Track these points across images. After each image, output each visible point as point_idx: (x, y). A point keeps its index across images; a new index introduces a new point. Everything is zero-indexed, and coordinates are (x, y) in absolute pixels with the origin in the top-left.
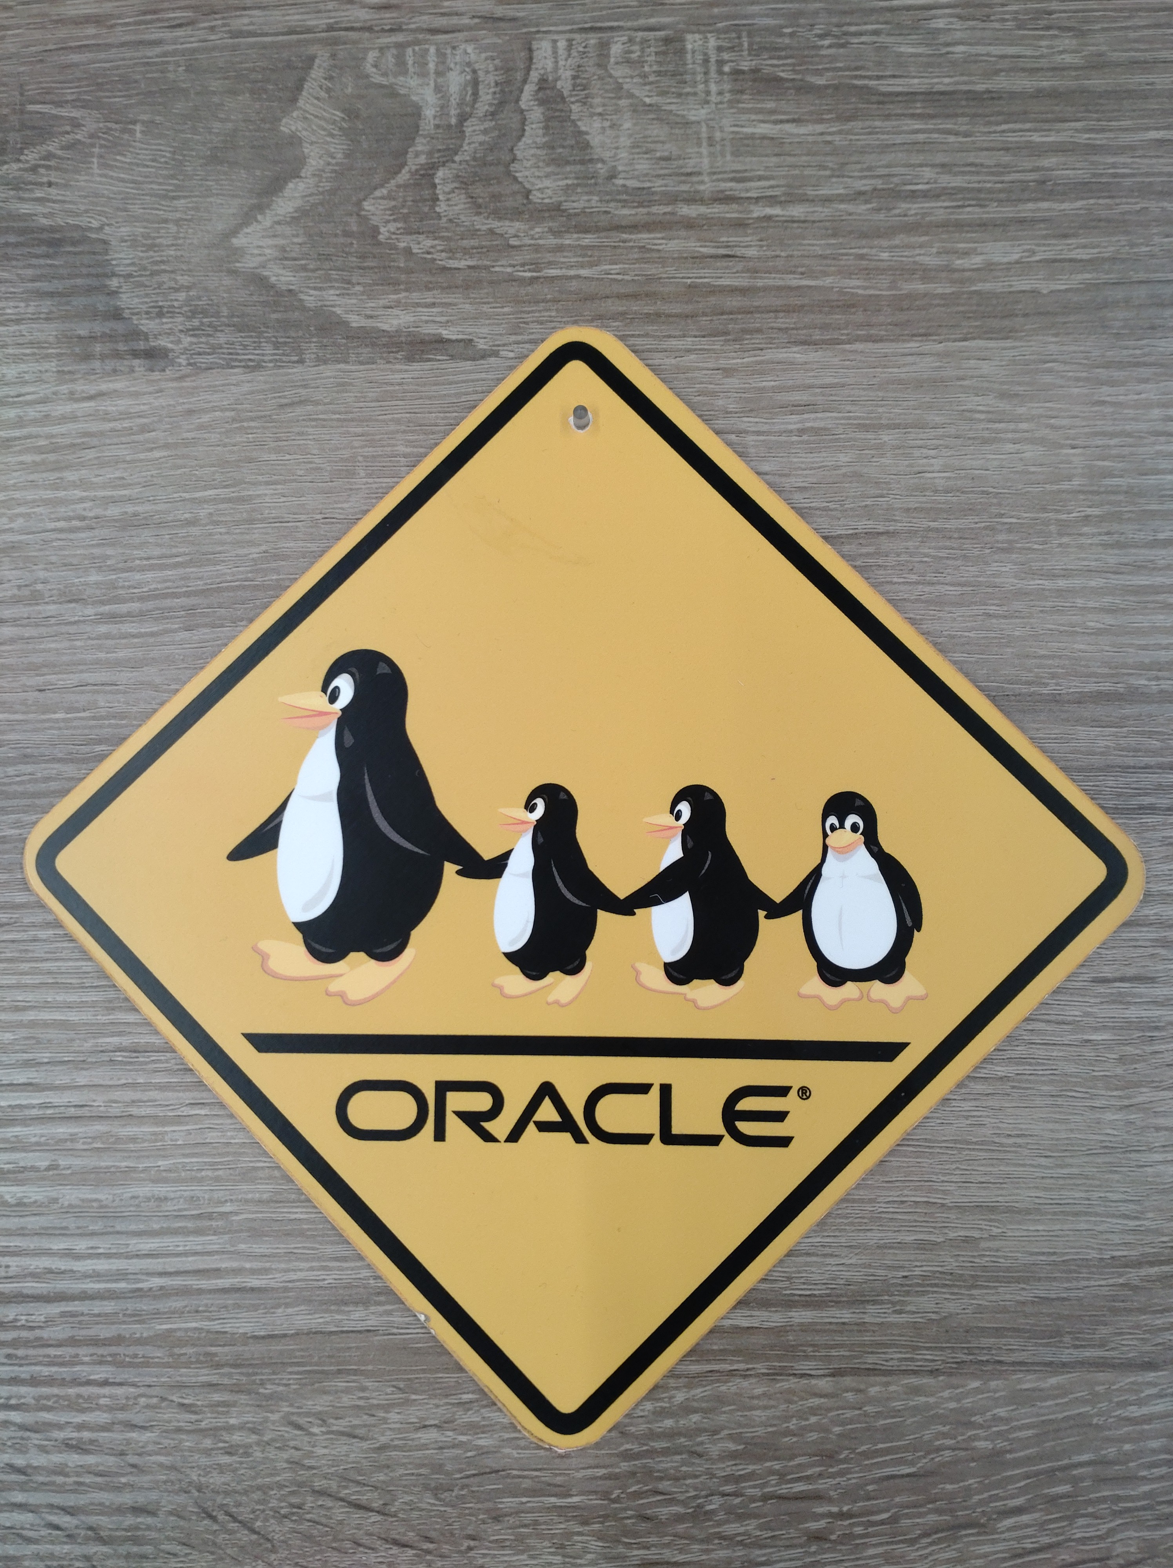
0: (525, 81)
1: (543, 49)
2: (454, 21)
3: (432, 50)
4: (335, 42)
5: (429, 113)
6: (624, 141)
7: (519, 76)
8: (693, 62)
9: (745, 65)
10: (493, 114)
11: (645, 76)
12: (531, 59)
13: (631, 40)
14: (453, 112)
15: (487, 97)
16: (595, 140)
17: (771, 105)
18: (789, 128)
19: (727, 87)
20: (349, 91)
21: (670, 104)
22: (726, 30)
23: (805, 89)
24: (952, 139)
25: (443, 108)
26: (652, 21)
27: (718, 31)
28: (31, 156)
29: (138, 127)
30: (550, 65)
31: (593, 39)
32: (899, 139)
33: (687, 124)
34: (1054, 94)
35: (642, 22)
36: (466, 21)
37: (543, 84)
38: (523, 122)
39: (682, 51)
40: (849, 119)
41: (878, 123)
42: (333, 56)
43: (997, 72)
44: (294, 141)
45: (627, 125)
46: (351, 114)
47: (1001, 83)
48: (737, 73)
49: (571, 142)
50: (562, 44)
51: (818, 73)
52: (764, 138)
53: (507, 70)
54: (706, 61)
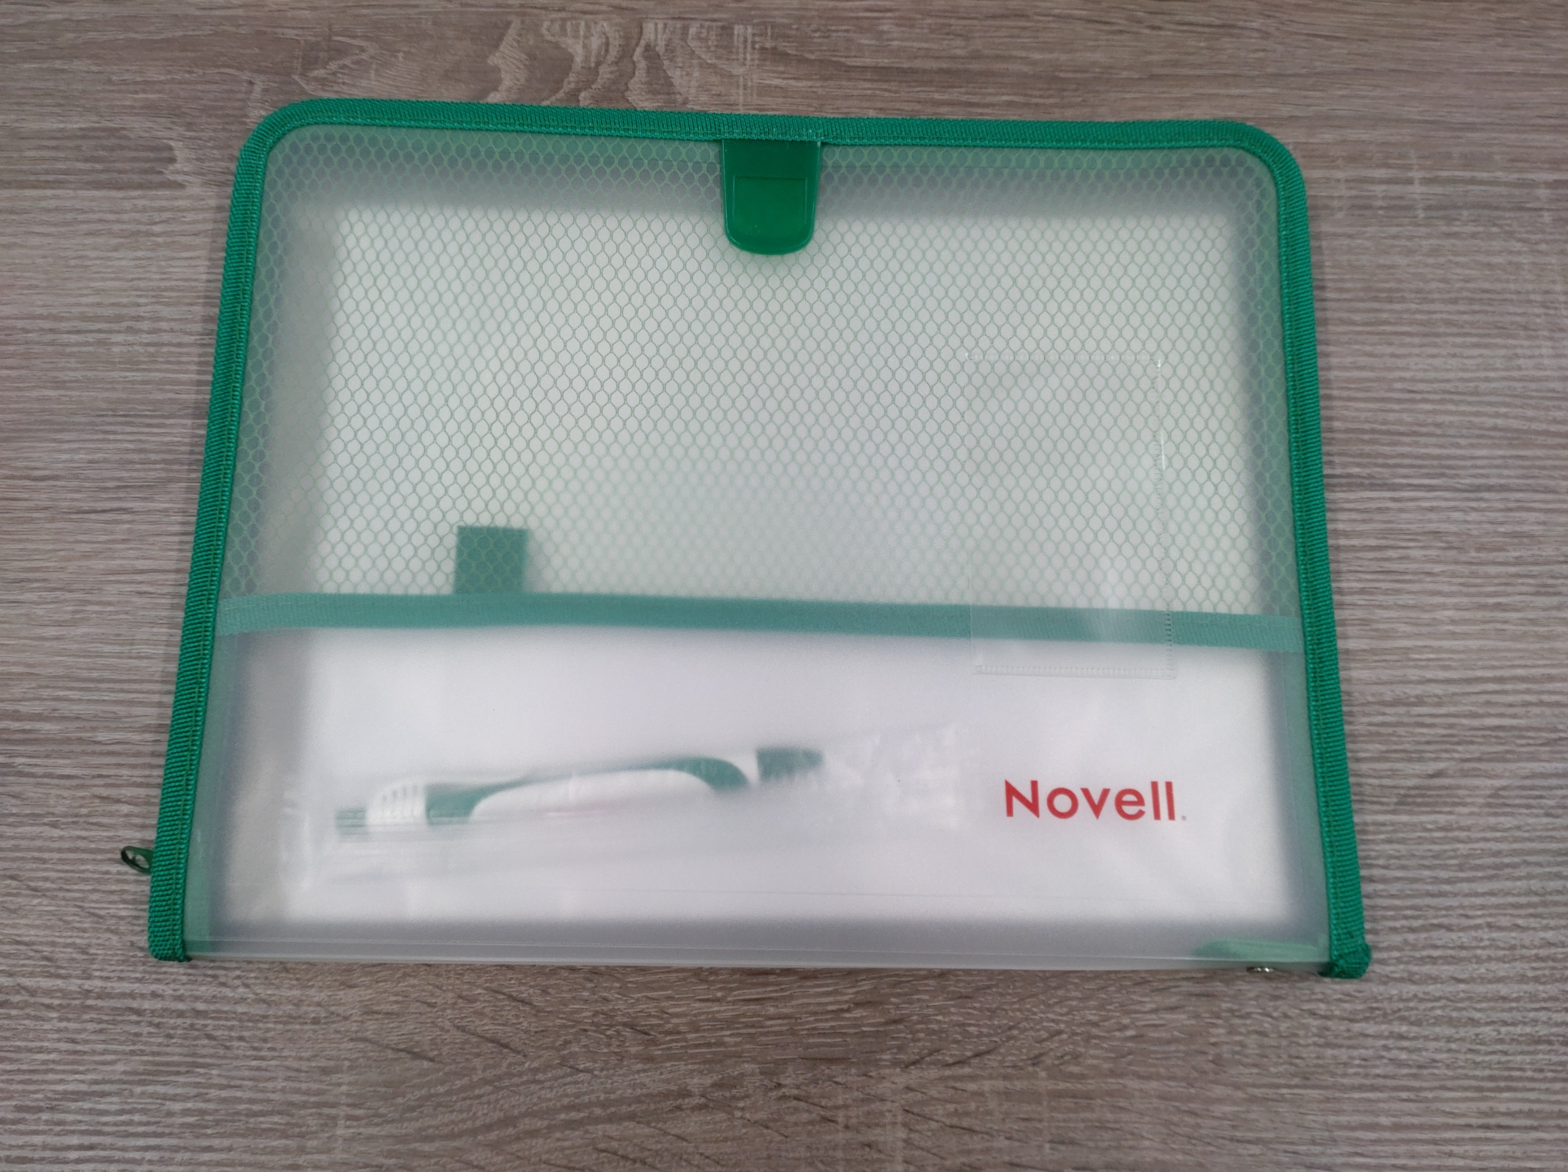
0: (637, 45)
1: (649, 28)
2: (597, 7)
3: (583, 23)
4: (524, 14)
5: (578, 59)
6: (694, 83)
7: (634, 42)
8: (737, 42)
9: (768, 45)
10: (617, 63)
11: (708, 47)
12: (641, 33)
13: (702, 26)
14: (593, 59)
15: (613, 53)
16: (676, 81)
17: (782, 69)
18: (792, 82)
19: (756, 56)
20: (531, 43)
21: (722, 64)
22: (758, 24)
23: (802, 60)
24: (887, 94)
25: (587, 58)
26: (716, 16)
27: (754, 25)
28: (333, 66)
29: (401, 55)
30: (652, 37)
31: (679, 24)
32: (855, 93)
33: (731, 76)
34: (948, 71)
35: (709, 16)
36: (604, 8)
37: (648, 48)
38: (635, 67)
39: (732, 34)
40: (827, 79)
41: (844, 83)
42: (523, 22)
43: (916, 58)
44: (496, 70)
45: (696, 74)
46: (532, 57)
47: (918, 64)
48: (763, 49)
49: (662, 81)
50: (660, 26)
51: (812, 52)
52: (776, 87)
53: (627, 38)
54: (745, 41)
